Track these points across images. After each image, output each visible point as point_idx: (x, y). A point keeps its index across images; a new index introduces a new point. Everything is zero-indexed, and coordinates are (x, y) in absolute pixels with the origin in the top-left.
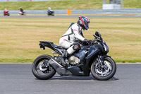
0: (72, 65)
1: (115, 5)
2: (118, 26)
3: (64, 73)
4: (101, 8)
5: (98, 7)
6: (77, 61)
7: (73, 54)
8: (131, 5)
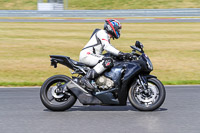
0: (101, 89)
1: (56, 4)
3: (89, 101)
4: (36, 9)
5: (31, 7)
6: (110, 83)
7: (102, 74)
8: (78, 5)
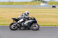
2: (48, 12)
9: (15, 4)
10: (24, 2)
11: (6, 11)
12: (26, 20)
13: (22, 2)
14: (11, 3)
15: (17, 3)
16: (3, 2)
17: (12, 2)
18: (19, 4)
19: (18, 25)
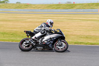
9: (78, 7)
10: (93, 4)
11: (63, 19)
12: (46, 34)
13: (89, 4)
14: (71, 6)
15: (82, 4)
16: (58, 4)
17: (73, 3)
18: (85, 6)
19: (32, 42)
